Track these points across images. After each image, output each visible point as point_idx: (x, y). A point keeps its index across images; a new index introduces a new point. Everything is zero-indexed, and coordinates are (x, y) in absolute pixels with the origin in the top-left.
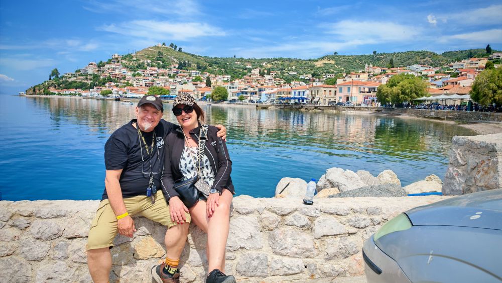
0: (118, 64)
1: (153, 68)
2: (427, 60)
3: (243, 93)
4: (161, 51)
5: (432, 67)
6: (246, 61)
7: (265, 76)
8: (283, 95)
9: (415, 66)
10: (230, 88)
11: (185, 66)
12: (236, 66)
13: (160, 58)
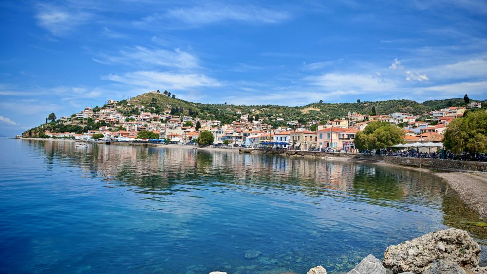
0: (113, 109)
1: (146, 113)
2: (408, 109)
3: (228, 137)
4: (155, 98)
5: (413, 115)
6: (236, 107)
7: (254, 121)
8: (265, 140)
9: (396, 114)
10: (217, 132)
11: (178, 112)
12: (227, 112)
13: (154, 104)
